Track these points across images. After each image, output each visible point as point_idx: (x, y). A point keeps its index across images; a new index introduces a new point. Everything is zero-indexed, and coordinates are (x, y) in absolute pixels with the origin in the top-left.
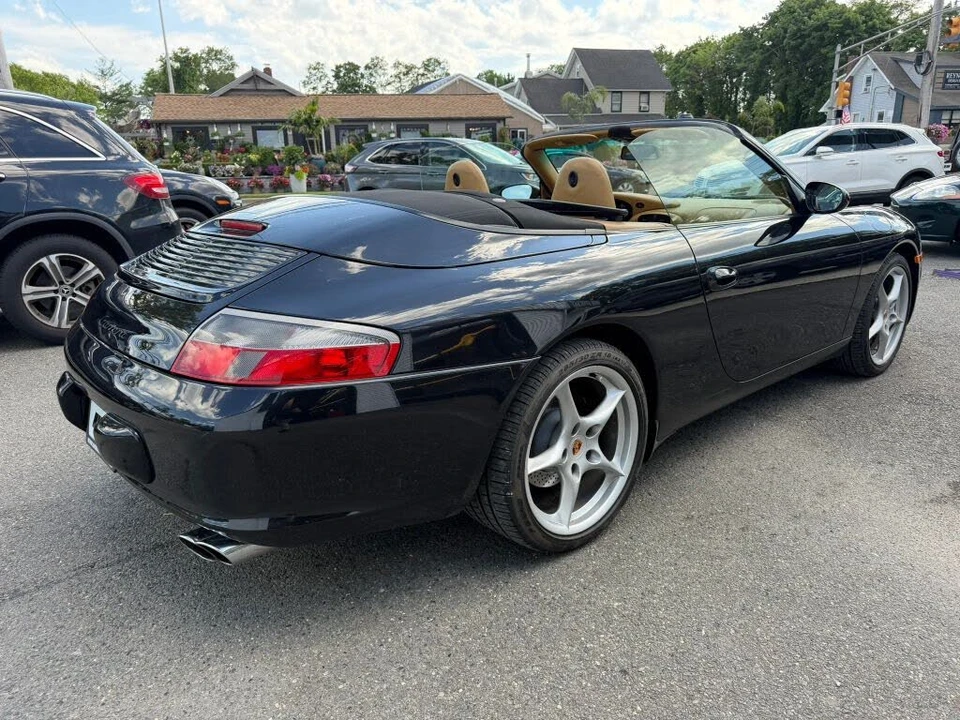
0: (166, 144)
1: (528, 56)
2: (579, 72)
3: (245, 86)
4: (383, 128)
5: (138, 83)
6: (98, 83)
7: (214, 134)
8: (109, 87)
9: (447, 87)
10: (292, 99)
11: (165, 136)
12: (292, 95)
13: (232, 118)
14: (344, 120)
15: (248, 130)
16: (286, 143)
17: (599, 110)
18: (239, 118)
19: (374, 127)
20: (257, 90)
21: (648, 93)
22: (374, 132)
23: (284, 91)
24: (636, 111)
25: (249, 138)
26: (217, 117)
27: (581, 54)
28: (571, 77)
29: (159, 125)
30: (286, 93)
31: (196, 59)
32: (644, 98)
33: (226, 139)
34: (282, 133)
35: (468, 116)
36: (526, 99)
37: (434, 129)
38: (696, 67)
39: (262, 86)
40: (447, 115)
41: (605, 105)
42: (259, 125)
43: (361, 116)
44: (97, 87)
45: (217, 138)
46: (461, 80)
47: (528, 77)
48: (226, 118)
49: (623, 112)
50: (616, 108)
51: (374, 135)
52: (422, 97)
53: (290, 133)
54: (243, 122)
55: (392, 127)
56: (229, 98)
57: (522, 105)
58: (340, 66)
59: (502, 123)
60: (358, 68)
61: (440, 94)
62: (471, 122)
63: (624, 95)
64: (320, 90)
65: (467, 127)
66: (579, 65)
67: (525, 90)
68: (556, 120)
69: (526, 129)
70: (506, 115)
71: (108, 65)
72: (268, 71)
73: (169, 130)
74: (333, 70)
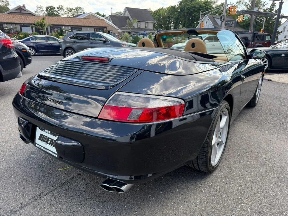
1: (112, 8)
2: (127, 14)
3: (17, 11)
4: (67, 28)
9: (87, 16)
10: (34, 17)
12: (34, 15)
13: (12, 22)
14: (53, 25)
15: (18, 26)
16: (33, 31)
17: (134, 27)
18: (15, 22)
19: (64, 28)
20: (21, 13)
21: (148, 22)
24: (145, 28)
25: (19, 29)
26: (6, 21)
27: (128, 9)
28: (125, 16)
30: (31, 14)
32: (147, 24)
33: (10, 29)
34: (31, 28)
35: (95, 26)
36: (112, 21)
37: (83, 29)
38: (160, 16)
39: (23, 12)
40: (88, 25)
41: (136, 25)
42: (22, 25)
43: (59, 24)
45: (7, 28)
46: (91, 14)
47: (112, 15)
48: (10, 22)
49: (141, 28)
50: (139, 26)
51: (64, 30)
52: (79, 19)
53: (34, 28)
54: (16, 24)
55: (70, 28)
56: (11, 15)
57: (111, 23)
58: (48, 7)
59: (106, 28)
60: (55, 8)
61: (85, 18)
62: (96, 28)
63: (141, 22)
65: (94, 29)
66: (127, 13)
67: (111, 19)
68: (121, 29)
69: (113, 31)
70: (107, 26)
72: (24, 6)
74: (46, 8)
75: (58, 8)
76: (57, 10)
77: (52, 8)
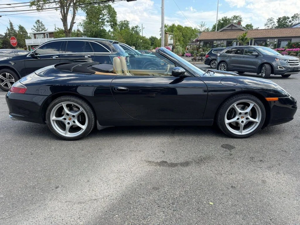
0: (201, 46)
3: (228, 28)
4: (272, 41)
5: (211, 28)
6: (200, 29)
7: (215, 43)
8: (202, 29)
10: (242, 32)
11: (201, 44)
12: (243, 30)
14: (258, 38)
15: (225, 42)
18: (223, 38)
19: (269, 40)
20: (232, 29)
22: (268, 42)
23: (240, 29)
25: (225, 44)
26: (216, 38)
29: (200, 41)
31: (229, 20)
33: (218, 45)
34: (236, 43)
37: (293, 40)
39: (234, 28)
42: (229, 40)
44: (199, 30)
45: (215, 44)
48: (219, 38)
51: (268, 43)
55: (276, 40)
56: (222, 32)
58: (281, 18)
60: (289, 18)
64: (270, 27)
71: (203, 23)
73: (203, 42)
74: (277, 19)
75: (292, 17)
76: (291, 19)
77: (285, 18)
